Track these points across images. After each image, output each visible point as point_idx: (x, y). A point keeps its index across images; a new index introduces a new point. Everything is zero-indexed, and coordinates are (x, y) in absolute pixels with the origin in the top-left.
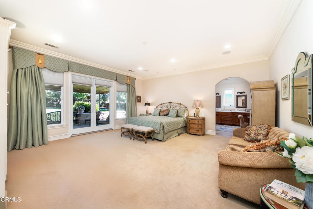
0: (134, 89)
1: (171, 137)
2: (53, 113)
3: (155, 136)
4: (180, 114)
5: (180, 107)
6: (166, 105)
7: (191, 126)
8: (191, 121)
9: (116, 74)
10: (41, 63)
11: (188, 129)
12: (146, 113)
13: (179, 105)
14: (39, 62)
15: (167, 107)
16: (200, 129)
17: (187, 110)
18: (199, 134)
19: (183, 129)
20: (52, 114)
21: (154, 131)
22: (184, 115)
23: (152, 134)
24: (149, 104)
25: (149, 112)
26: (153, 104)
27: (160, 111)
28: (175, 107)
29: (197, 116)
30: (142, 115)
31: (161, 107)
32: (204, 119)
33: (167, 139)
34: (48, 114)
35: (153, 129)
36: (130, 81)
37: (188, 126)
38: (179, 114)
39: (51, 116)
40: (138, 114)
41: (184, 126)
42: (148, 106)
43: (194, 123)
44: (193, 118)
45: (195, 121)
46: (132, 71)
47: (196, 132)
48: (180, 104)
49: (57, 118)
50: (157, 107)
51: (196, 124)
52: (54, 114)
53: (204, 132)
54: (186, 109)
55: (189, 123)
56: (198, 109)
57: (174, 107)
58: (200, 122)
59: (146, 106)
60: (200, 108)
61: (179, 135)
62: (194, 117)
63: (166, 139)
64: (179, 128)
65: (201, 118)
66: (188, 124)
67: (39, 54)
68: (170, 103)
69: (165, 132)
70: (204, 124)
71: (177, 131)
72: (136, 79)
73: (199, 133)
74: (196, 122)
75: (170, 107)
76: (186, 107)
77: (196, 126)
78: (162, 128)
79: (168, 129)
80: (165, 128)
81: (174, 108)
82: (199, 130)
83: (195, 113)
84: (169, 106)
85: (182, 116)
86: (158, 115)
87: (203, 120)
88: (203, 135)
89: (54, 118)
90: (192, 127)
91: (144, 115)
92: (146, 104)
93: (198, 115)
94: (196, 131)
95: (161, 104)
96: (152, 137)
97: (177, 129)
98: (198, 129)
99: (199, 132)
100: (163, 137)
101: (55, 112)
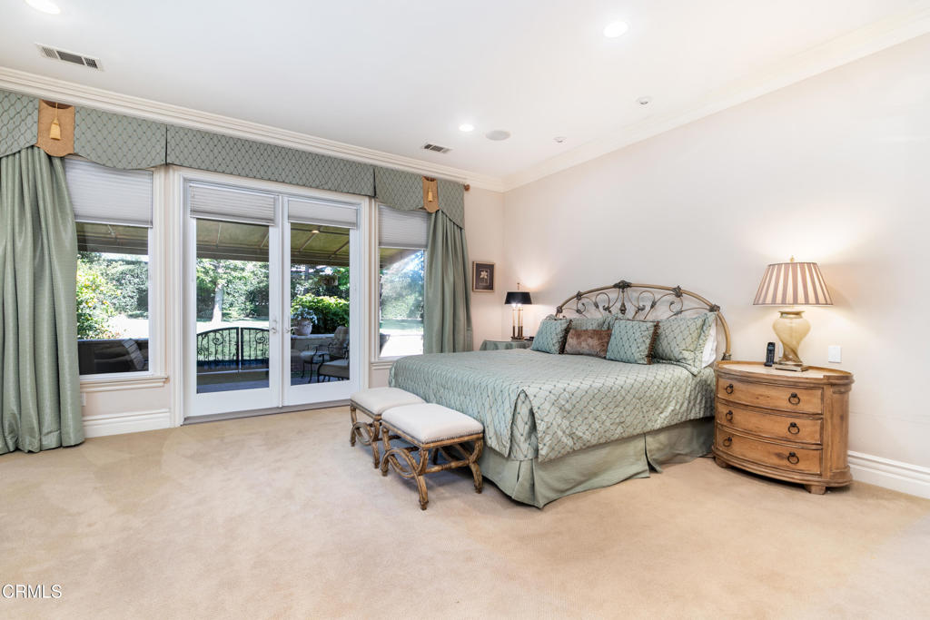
0: (457, 231)
1: (596, 481)
2: (215, 331)
3: (492, 469)
4: (669, 345)
5: (676, 307)
6: (602, 298)
7: (741, 418)
8: (743, 394)
9: (375, 171)
10: (59, 138)
11: (720, 438)
12: (513, 338)
13: (672, 298)
14: (52, 136)
15: (607, 309)
16: (805, 446)
17: (721, 322)
18: (797, 478)
19: (688, 430)
20: (212, 335)
21: (482, 436)
22: (697, 348)
23: (473, 457)
24: (525, 298)
25: (526, 334)
26: (543, 297)
27: (567, 331)
28: (648, 308)
29: (786, 357)
30: (488, 346)
31: (578, 311)
32: (840, 383)
33: (563, 491)
34: (201, 334)
35: (477, 426)
36: (436, 196)
37: (721, 419)
38: (664, 343)
39: (211, 342)
40: (478, 342)
41: (692, 416)
42: (520, 305)
43: (762, 402)
44: (762, 370)
45: (772, 392)
46: (438, 149)
47: (775, 461)
48: (678, 292)
49: (226, 350)
50: (560, 310)
51: (775, 411)
52: (218, 335)
53: (844, 472)
54: (712, 316)
55: (728, 403)
56: (798, 314)
57: (640, 309)
58: (811, 403)
59: (514, 305)
60: (810, 313)
61: (652, 470)
62: (769, 362)
63: (552, 495)
64: (657, 426)
65: (819, 375)
66: (722, 410)
67: (52, 104)
68: (623, 286)
69: (543, 452)
70: (844, 417)
71: (640, 444)
72: (467, 188)
73: (801, 472)
74: (780, 398)
75: (623, 310)
76: (714, 308)
77: (779, 427)
78: (522, 427)
79: (571, 435)
80: (541, 427)
81: (641, 316)
82: (799, 453)
83: (771, 345)
84: (619, 305)
85: (686, 354)
86: (557, 347)
87: (829, 391)
88: (830, 489)
89: (220, 348)
90: (747, 432)
91: (495, 346)
92: (511, 297)
93: (792, 355)
94: (779, 456)
95: (579, 296)
96: (474, 468)
97: (644, 435)
98: (792, 448)
99: (801, 466)
100: (527, 485)
101: (222, 330)
